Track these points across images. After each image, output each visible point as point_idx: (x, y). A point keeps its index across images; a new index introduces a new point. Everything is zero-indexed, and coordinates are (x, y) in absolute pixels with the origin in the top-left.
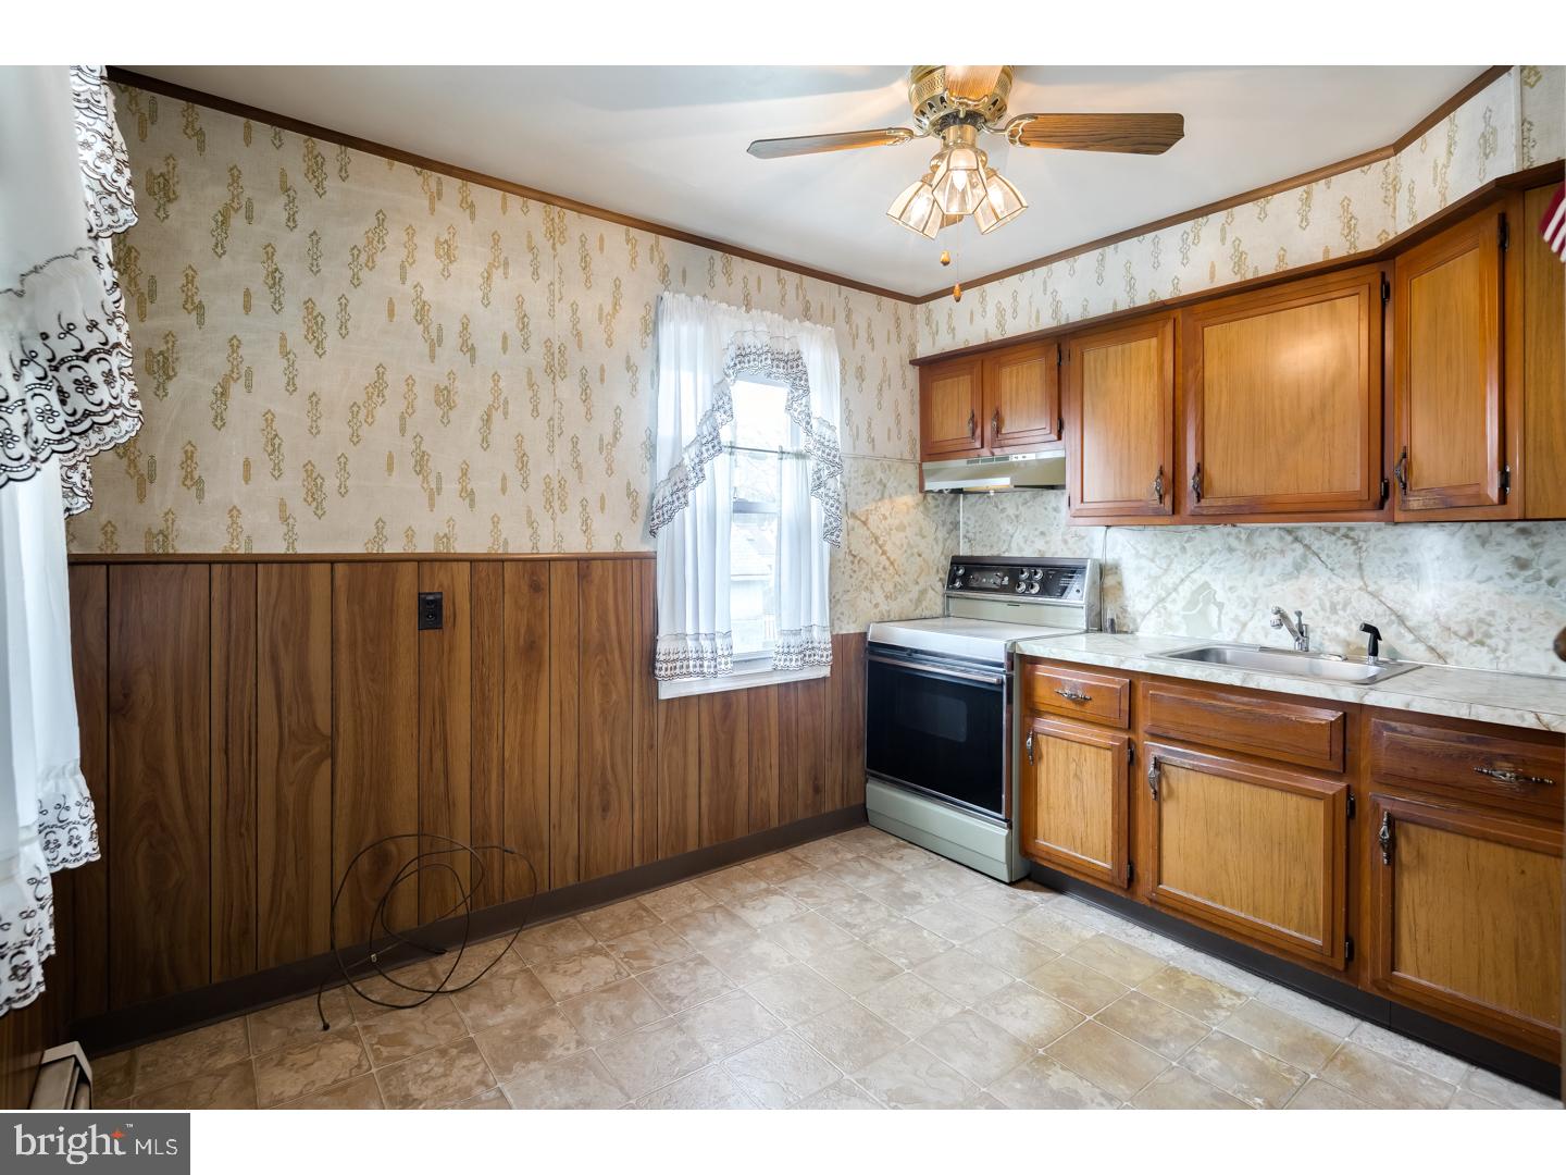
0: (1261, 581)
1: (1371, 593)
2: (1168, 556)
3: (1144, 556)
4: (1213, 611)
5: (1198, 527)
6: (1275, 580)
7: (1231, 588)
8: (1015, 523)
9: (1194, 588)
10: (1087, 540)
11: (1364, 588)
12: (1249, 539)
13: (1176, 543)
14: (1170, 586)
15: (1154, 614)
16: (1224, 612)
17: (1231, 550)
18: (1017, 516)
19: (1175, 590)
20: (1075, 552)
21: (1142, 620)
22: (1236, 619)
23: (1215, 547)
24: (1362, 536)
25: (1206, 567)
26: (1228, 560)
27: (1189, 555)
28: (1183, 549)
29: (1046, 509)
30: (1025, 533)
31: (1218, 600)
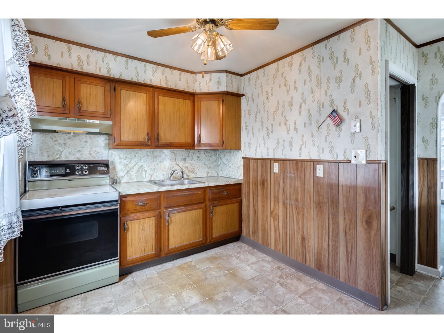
0: (156, 163)
1: (177, 165)
2: (130, 158)
3: (122, 158)
4: (144, 173)
5: (139, 149)
6: (159, 163)
7: (148, 166)
8: (63, 146)
9: (138, 167)
10: (100, 153)
11: (176, 164)
12: (153, 153)
13: (133, 154)
14: (131, 167)
15: (126, 176)
16: (147, 172)
17: (148, 156)
18: (64, 144)
19: (133, 168)
20: (95, 158)
21: (122, 179)
22: (150, 174)
23: (144, 155)
24: (176, 152)
25: (142, 161)
26: (148, 159)
27: (137, 157)
28: (135, 156)
29: (81, 141)
30: (70, 150)
31: (145, 170)
